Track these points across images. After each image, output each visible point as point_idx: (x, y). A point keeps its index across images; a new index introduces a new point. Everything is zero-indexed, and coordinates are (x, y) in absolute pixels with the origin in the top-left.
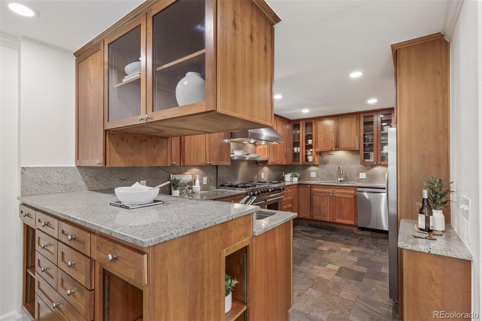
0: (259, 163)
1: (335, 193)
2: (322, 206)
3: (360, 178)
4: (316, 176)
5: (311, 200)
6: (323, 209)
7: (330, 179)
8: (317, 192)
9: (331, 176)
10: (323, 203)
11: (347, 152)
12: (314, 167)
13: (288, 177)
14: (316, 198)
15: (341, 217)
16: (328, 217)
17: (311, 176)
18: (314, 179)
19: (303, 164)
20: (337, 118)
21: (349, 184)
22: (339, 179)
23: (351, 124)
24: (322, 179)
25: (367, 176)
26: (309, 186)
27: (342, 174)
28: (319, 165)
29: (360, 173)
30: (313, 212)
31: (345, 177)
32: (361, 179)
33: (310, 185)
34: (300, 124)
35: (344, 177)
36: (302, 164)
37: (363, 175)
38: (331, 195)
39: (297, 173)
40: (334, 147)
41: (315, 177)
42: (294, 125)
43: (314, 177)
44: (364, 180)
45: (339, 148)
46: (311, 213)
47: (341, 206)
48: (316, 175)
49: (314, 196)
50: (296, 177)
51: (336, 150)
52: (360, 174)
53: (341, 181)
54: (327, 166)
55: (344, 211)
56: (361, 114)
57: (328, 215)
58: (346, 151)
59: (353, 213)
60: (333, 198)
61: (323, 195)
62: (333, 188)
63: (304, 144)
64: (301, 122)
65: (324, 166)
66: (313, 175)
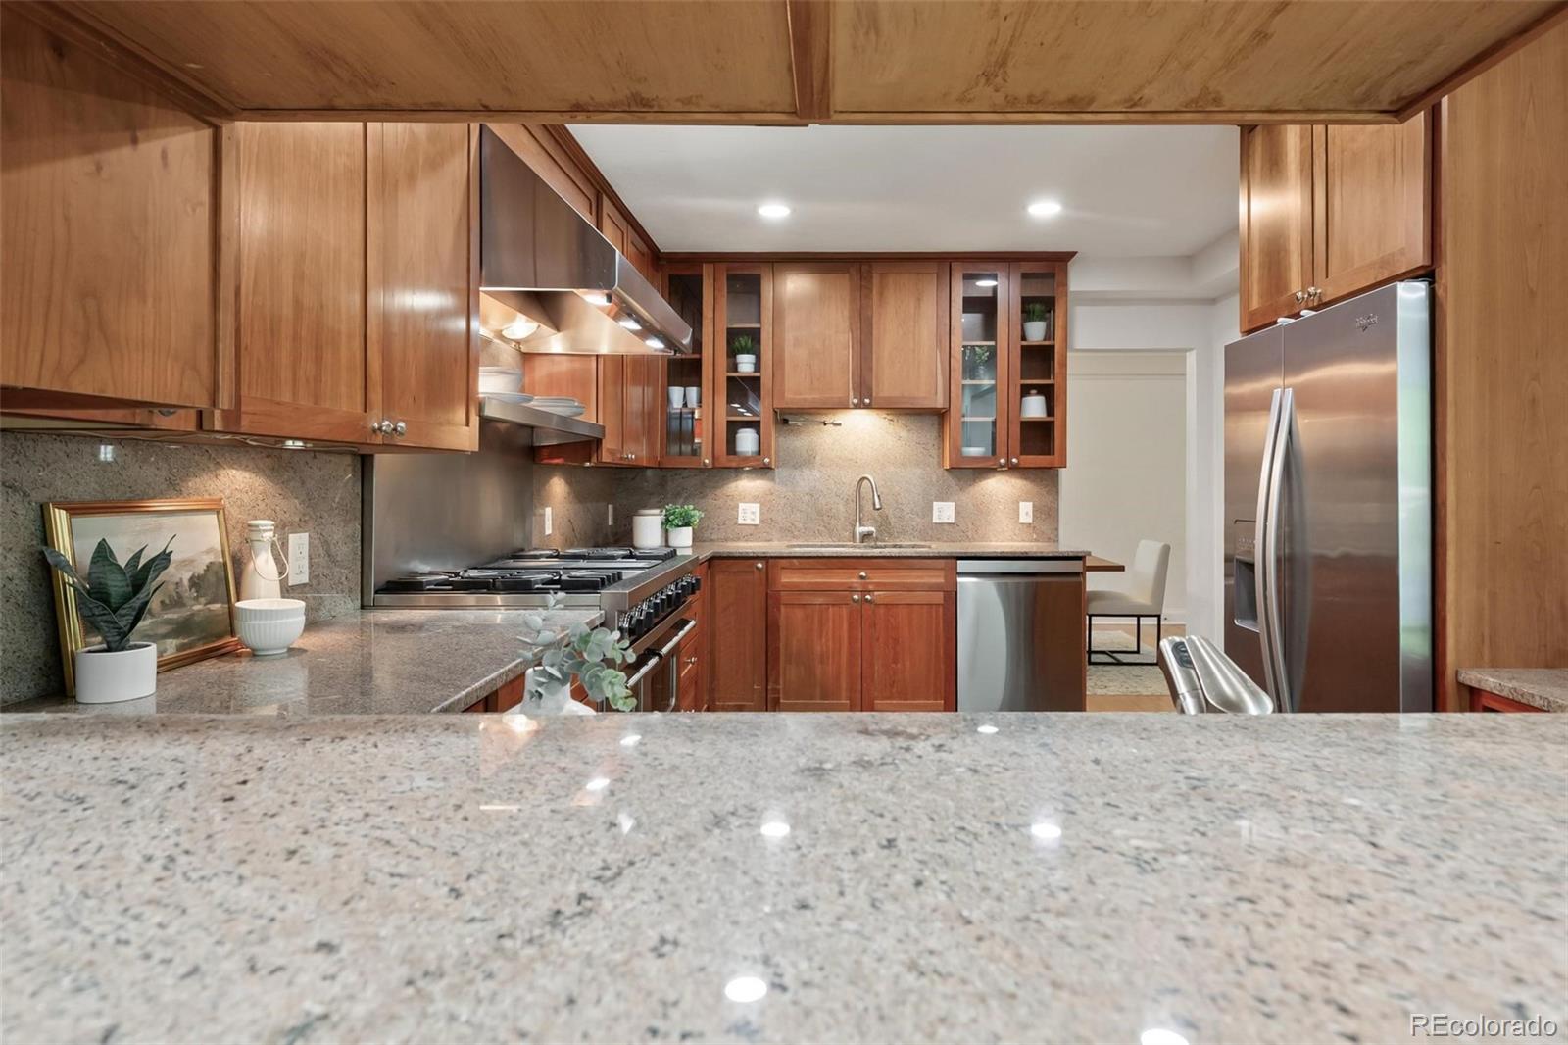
0: (545, 452)
1: (871, 588)
2: (818, 648)
3: (934, 521)
4: (762, 521)
5: (771, 629)
6: (822, 662)
7: (821, 529)
8: (798, 590)
9: (825, 518)
10: (821, 637)
11: (889, 417)
12: (753, 479)
13: (649, 529)
14: (791, 618)
15: (894, 690)
16: (844, 694)
17: (740, 522)
18: (752, 532)
19: (717, 465)
20: (865, 268)
21: (900, 547)
22: (859, 530)
23: (919, 300)
24: (788, 532)
25: (957, 513)
26: (760, 565)
27: (878, 506)
28: (776, 470)
29: (935, 503)
30: (777, 682)
31: (879, 519)
32: (936, 524)
33: (766, 558)
34: (701, 276)
35: (874, 519)
36: (710, 466)
37: (944, 512)
38: (856, 597)
39: (691, 507)
40: (851, 394)
41: (757, 522)
42: (671, 278)
43: (752, 523)
44: (946, 527)
45: (870, 397)
46: (769, 688)
47: (896, 641)
48: (762, 513)
49: (783, 608)
50: (687, 525)
51: (856, 407)
52: (936, 505)
53: (866, 537)
54: (807, 472)
55: (908, 664)
56: (954, 265)
57: (844, 685)
58: (883, 414)
59: (942, 666)
60: (863, 614)
61: (820, 600)
62: (863, 569)
63: (723, 375)
64: (707, 271)
65: (797, 473)
66: (749, 514)
